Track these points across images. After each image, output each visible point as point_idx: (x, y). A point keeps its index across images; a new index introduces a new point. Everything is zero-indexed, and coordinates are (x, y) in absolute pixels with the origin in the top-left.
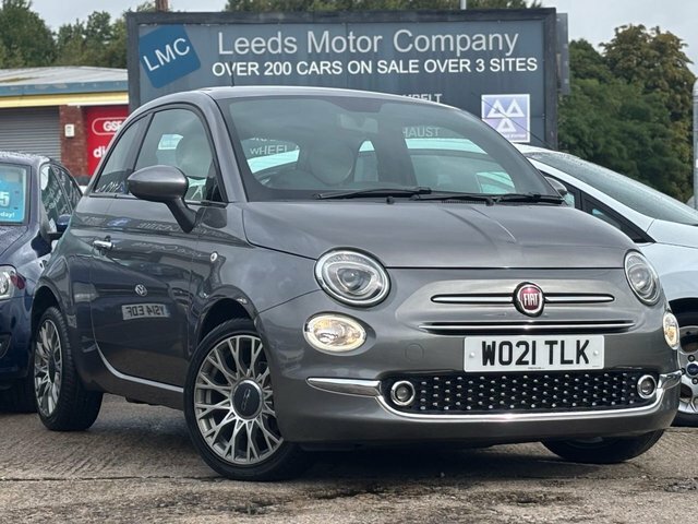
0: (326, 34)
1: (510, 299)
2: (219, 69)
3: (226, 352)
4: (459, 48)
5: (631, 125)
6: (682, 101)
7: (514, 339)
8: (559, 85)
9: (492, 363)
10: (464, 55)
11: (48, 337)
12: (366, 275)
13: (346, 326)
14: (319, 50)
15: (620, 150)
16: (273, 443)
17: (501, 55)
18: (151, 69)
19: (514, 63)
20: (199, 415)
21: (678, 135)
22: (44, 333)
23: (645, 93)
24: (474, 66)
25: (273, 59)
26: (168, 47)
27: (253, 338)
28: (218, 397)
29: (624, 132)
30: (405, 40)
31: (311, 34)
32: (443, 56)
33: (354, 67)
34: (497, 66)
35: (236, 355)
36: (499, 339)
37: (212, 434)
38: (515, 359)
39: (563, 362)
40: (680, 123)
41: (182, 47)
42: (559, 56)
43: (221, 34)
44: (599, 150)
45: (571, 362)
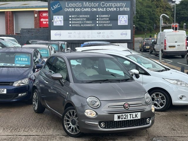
0: (87, 3)
1: (123, 106)
2: (66, 10)
3: (70, 112)
4: (114, 6)
5: (148, 9)
6: (159, 4)
7: (124, 114)
8: (134, 13)
9: (119, 119)
10: (115, 7)
11: (35, 95)
12: (96, 102)
13: (92, 112)
14: (86, 6)
15: (146, 14)
16: (78, 131)
17: (122, 7)
18: (53, 10)
19: (125, 9)
20: (65, 124)
21: (158, 11)
22: (35, 94)
23: (151, 2)
24: (117, 9)
25: (77, 8)
26: (56, 5)
27: (75, 111)
28: (68, 121)
29: (147, 10)
30: (103, 4)
31: (84, 3)
32: (111, 7)
33: (93, 10)
34: (121, 9)
35: (72, 114)
36: (121, 114)
37: (67, 128)
38: (124, 118)
39: (133, 118)
40: (158, 8)
41: (59, 5)
42: (134, 7)
43: (66, 3)
44: (142, 14)
45: (134, 118)
